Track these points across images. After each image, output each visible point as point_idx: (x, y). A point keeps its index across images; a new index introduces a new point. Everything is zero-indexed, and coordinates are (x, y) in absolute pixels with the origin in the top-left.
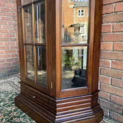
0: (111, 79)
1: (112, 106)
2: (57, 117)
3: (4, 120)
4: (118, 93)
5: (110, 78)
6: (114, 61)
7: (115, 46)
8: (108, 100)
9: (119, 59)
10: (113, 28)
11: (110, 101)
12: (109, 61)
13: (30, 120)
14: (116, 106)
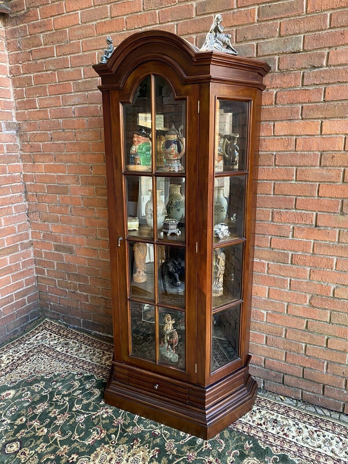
0: (267, 337)
1: (268, 373)
2: (207, 412)
3: (113, 436)
4: (276, 356)
5: (265, 335)
6: (269, 312)
7: (271, 293)
8: (261, 366)
9: (277, 310)
10: (268, 269)
11: (265, 367)
12: (263, 311)
13: (156, 425)
14: (273, 373)
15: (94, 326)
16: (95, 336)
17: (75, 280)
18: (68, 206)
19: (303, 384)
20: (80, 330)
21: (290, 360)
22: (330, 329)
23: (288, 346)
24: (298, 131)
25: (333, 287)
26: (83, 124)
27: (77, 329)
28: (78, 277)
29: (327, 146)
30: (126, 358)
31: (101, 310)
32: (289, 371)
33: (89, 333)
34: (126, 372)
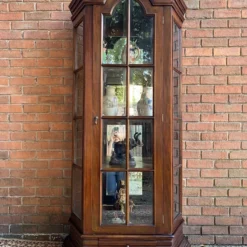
0: (187, 199)
6: (188, 178)
7: (189, 164)
11: (187, 225)
14: (193, 228)
15: (25, 228)
16: (25, 238)
17: (7, 185)
18: (6, 113)
19: (215, 230)
20: (11, 237)
21: (205, 213)
22: (230, 183)
23: (202, 203)
24: (200, 54)
25: (228, 152)
26: (32, 45)
27: (4, 237)
28: (10, 181)
29: (217, 62)
30: (96, 229)
31: (35, 210)
32: (205, 222)
33: (19, 237)
34: (96, 243)
